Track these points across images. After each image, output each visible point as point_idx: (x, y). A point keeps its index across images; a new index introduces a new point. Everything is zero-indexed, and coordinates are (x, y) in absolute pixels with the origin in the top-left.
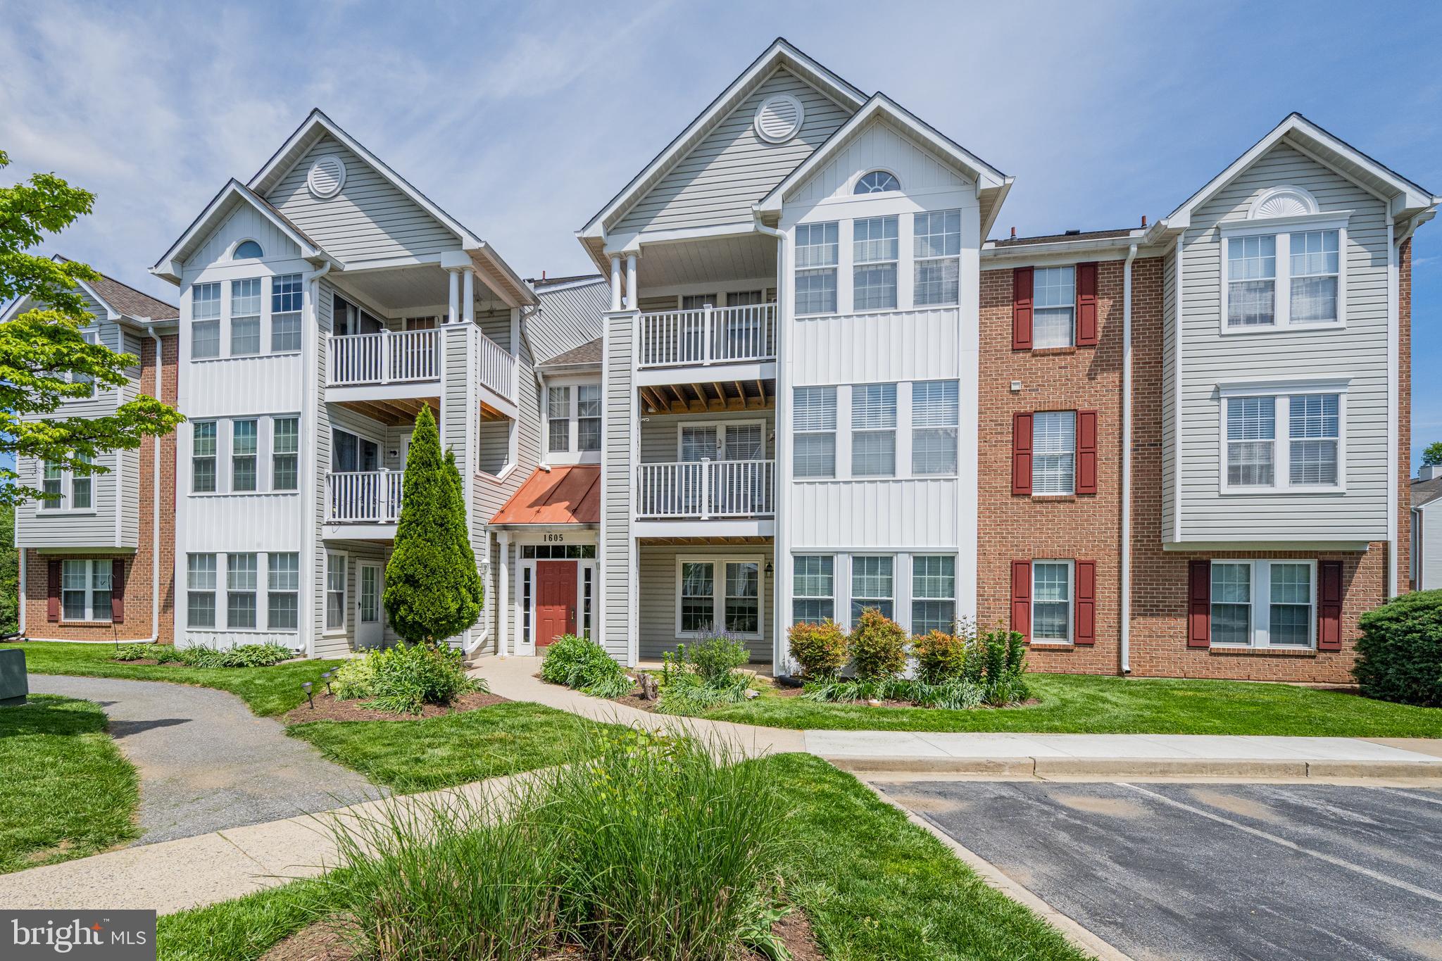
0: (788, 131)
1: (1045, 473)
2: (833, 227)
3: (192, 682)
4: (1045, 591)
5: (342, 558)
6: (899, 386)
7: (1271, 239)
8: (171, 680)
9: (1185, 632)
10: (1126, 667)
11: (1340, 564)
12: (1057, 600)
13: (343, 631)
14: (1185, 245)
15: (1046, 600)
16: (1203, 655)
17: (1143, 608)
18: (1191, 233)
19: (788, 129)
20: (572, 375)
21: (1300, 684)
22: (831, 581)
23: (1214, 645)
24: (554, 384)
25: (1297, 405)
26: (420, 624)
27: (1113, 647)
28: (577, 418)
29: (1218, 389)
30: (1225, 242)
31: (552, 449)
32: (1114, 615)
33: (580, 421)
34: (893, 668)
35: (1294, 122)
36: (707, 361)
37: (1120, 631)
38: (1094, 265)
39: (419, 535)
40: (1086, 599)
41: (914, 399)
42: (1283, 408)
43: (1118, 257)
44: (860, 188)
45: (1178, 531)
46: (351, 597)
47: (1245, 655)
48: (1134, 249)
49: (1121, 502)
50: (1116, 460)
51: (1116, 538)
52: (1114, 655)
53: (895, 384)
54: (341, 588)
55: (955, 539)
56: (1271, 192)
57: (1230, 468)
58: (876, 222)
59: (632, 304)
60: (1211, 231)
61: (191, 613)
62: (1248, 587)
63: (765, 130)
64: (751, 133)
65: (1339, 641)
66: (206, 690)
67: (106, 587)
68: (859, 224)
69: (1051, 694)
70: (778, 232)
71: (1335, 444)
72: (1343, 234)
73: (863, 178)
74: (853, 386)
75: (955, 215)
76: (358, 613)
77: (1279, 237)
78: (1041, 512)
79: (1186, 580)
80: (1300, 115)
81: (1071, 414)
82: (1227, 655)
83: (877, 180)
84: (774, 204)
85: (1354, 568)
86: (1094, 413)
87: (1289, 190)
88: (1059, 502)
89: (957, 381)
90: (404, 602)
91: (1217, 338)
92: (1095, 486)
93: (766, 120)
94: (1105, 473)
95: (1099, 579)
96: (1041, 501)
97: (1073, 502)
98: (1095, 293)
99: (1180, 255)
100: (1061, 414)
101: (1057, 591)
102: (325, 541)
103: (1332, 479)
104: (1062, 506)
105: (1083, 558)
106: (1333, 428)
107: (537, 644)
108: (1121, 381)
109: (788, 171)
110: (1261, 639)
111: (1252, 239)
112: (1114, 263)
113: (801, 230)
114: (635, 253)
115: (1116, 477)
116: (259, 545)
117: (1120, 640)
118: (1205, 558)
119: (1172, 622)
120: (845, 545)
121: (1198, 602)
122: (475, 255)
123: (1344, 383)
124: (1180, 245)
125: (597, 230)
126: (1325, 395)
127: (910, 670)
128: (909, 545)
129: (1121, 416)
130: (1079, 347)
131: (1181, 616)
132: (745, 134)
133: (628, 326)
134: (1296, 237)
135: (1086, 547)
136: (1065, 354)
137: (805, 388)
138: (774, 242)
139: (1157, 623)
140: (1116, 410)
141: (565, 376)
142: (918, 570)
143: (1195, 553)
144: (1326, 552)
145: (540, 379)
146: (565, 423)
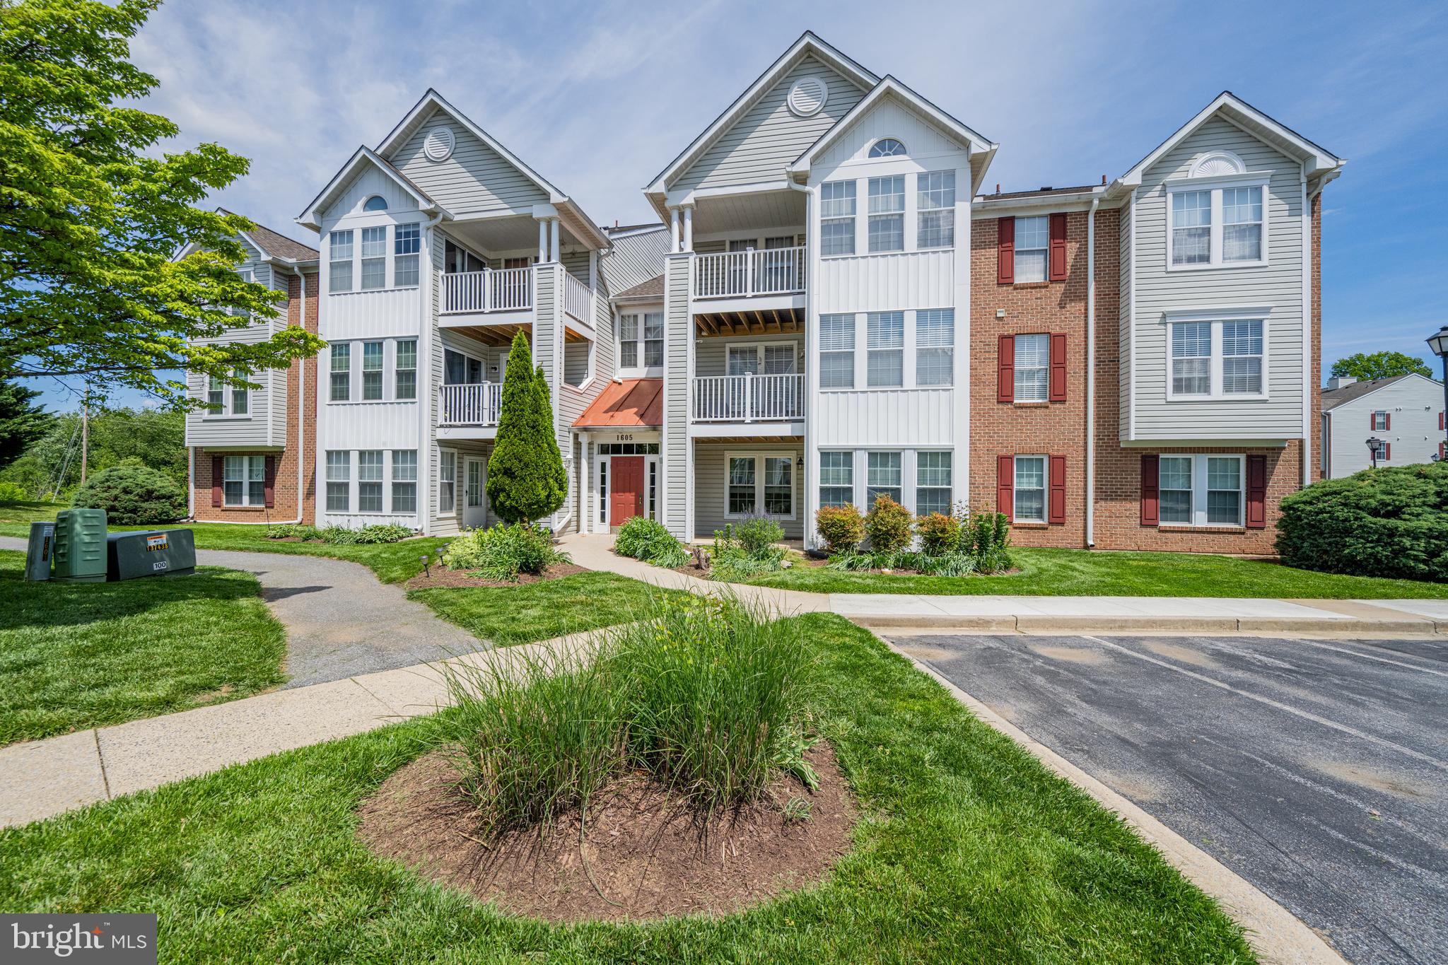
0: (815, 107)
1: (1025, 384)
2: (852, 184)
3: (331, 556)
4: (1025, 480)
5: (452, 455)
6: (905, 313)
7: (1208, 193)
8: (313, 554)
9: (1138, 513)
10: (1090, 542)
11: (1264, 457)
12: (1034, 487)
13: (453, 514)
14: (1138, 198)
15: (1026, 487)
16: (1153, 531)
17: (1104, 494)
18: (1143, 189)
19: (814, 105)
20: (640, 305)
21: (1232, 556)
22: (850, 472)
23: (1162, 524)
24: (625, 312)
25: (1228, 328)
26: (516, 508)
27: (1080, 525)
28: (644, 340)
29: (1164, 316)
30: (1170, 196)
31: (623, 365)
32: (1080, 500)
33: (646, 342)
34: (901, 543)
35: (1226, 99)
36: (750, 294)
37: (1085, 513)
38: (1064, 215)
39: (515, 436)
40: (1058, 487)
41: (918, 324)
42: (1217, 331)
43: (1083, 209)
44: (873, 153)
45: (1133, 431)
46: (460, 486)
47: (1187, 532)
48: (1096, 202)
49: (1086, 407)
50: (1082, 374)
51: (1082, 437)
52: (1081, 532)
53: (902, 312)
54: (452, 479)
55: (951, 437)
56: (1208, 155)
57: (1175, 380)
58: (886, 180)
59: (688, 247)
60: (1159, 188)
61: (329, 500)
62: (1190, 476)
63: (796, 106)
64: (785, 108)
65: (1263, 520)
66: (341, 563)
67: (260, 479)
68: (873, 182)
69: (1030, 564)
70: (807, 188)
71: (1259, 360)
72: (1266, 189)
73: (877, 144)
74: (868, 313)
75: (951, 175)
76: (466, 500)
77: (1214, 193)
78: (1021, 416)
79: (1139, 472)
80: (1230, 93)
81: (1046, 336)
82: (1173, 532)
83: (888, 146)
84: (803, 166)
85: (1275, 461)
86: (1064, 336)
87: (1222, 154)
88: (1036, 408)
89: (953, 309)
90: (503, 490)
91: (1164, 274)
92: (1065, 394)
93: (797, 98)
94: (1073, 383)
95: (1069, 471)
96: (1021, 407)
97: (1047, 407)
98: (1064, 238)
99: (1134, 207)
100: (1037, 336)
101: (1035, 480)
102: (439, 441)
103: (1257, 388)
104: (1038, 411)
105: (1056, 454)
106: (1258, 348)
107: (611, 524)
108: (1086, 309)
109: (815, 139)
110: (1200, 519)
111: (1192, 194)
112: (1080, 213)
113: (826, 187)
114: (690, 206)
115: (1082, 387)
116: (384, 444)
117: (1085, 520)
118: (1154, 453)
119: (1128, 505)
120: (862, 443)
121: (1149, 489)
122: (560, 208)
123: (1267, 310)
124: (1133, 199)
125: (660, 187)
126: (1251, 320)
127: (915, 545)
128: (914, 443)
129: (1086, 337)
130: (1052, 282)
131: (1135, 500)
132: (780, 109)
133: (685, 265)
134: (1228, 192)
135: (1058, 444)
136: (1040, 287)
137: (829, 315)
138: (804, 196)
139: (1116, 506)
140: (1082, 333)
141: (634, 305)
142: (921, 464)
143: (1146, 449)
144: (1252, 448)
145: (614, 309)
146: (634, 344)
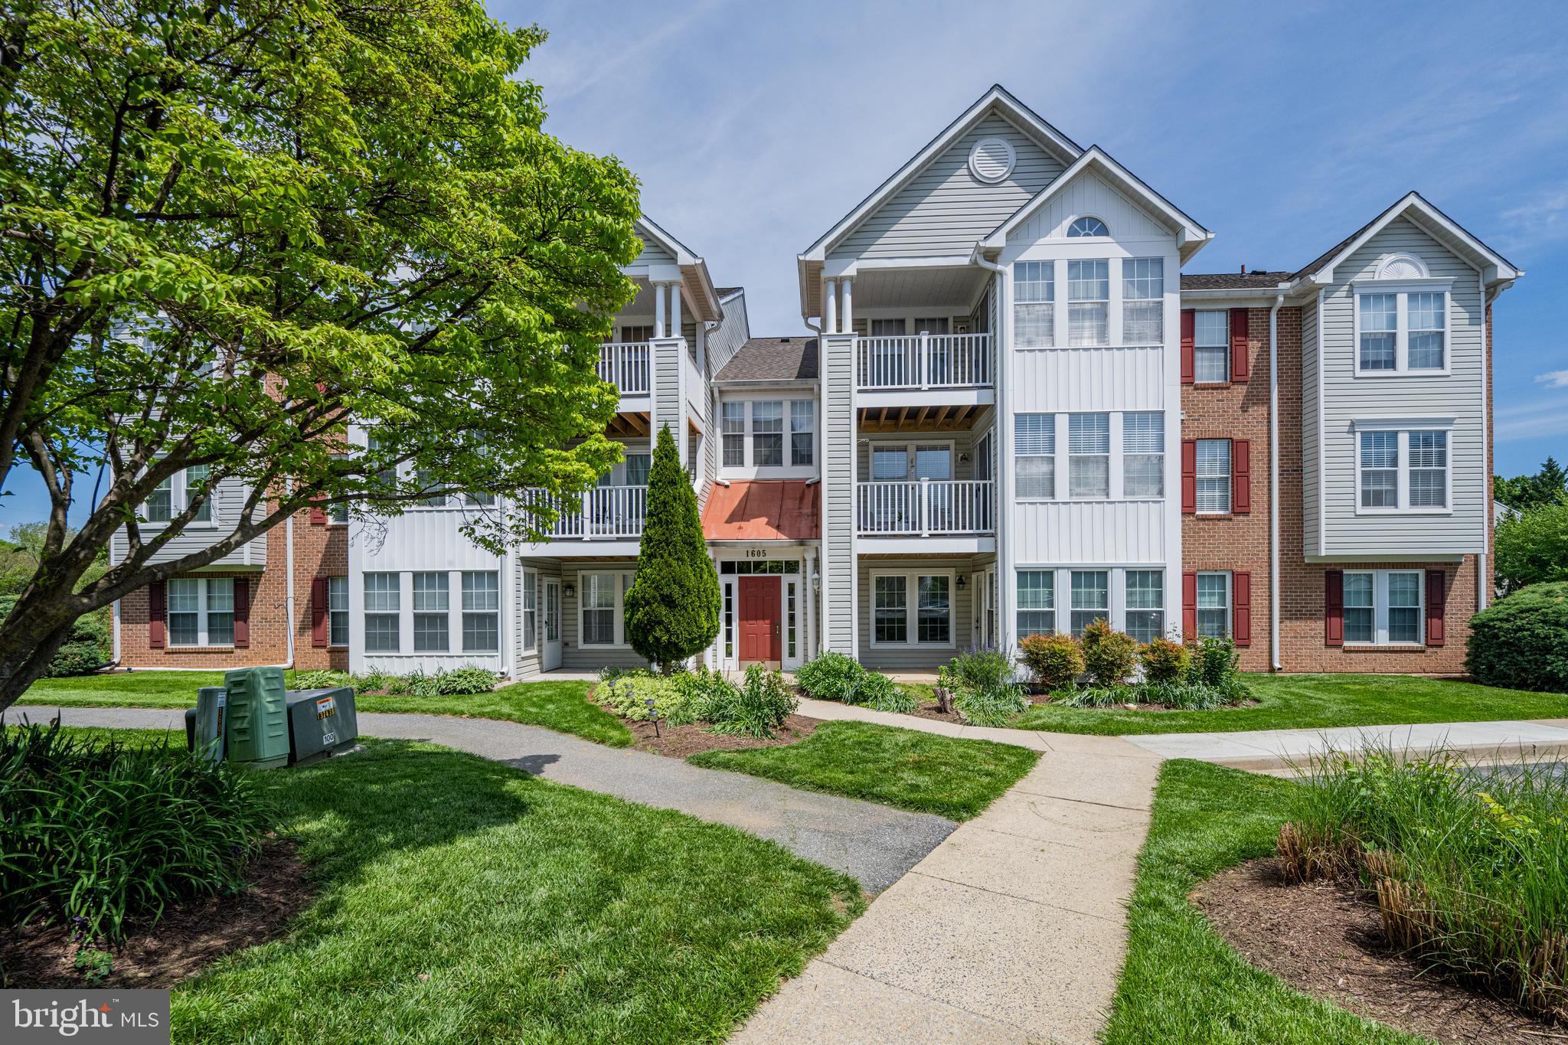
0: (1001, 173)
1: (1205, 494)
2: (1049, 265)
4: (1207, 599)
5: (533, 575)
6: (1111, 415)
7: (1392, 297)
9: (1323, 633)
10: (1277, 665)
11: (1443, 573)
12: (1216, 607)
13: (535, 652)
14: (1326, 298)
15: (1207, 607)
16: (1338, 652)
17: (1291, 613)
18: (1330, 289)
19: (1001, 171)
20: (747, 391)
21: (1414, 675)
22: (1051, 594)
23: (1346, 644)
24: (728, 399)
25: (1414, 437)
27: (1266, 647)
28: (752, 433)
29: (1353, 424)
30: (1357, 297)
31: (726, 464)
32: (1265, 620)
33: (755, 436)
35: (1412, 200)
36: (925, 386)
37: (1271, 633)
38: (1246, 311)
39: (670, 554)
40: (1242, 604)
41: (1125, 428)
42: (1404, 440)
43: (1265, 305)
44: (1072, 233)
45: (1323, 546)
46: (540, 615)
47: (1370, 652)
48: (1281, 299)
49: (1270, 520)
50: (1266, 484)
51: (1266, 552)
52: (1266, 654)
53: (1108, 413)
54: (533, 607)
55: (1163, 555)
56: (1393, 257)
57: (1364, 492)
58: (1088, 264)
59: (848, 328)
60: (1346, 288)
62: (1371, 593)
63: (979, 170)
64: (966, 172)
65: (1442, 638)
67: (226, 609)
68: (1073, 265)
70: (999, 267)
71: (1444, 472)
72: (1448, 296)
73: (1076, 222)
74: (1070, 414)
75: (1160, 261)
76: (545, 631)
77: (1399, 296)
78: (1204, 529)
79: (1324, 589)
80: (1417, 194)
81: (1226, 441)
82: (1357, 652)
83: (1092, 226)
84: (998, 241)
85: (1453, 576)
86: (1247, 442)
87: (1407, 257)
88: (1219, 520)
89: (1163, 412)
91: (1352, 380)
92: (1248, 506)
93: (979, 160)
94: (1257, 494)
95: (1253, 589)
96: (1204, 519)
97: (1230, 520)
98: (1246, 335)
99: (1322, 307)
100: (1218, 441)
101: (1216, 598)
102: (522, 559)
103: (1442, 503)
104: (1221, 524)
105: (1239, 570)
106: (1442, 460)
107: (741, 659)
108: (1269, 414)
109: (1014, 210)
110: (1382, 638)
111: (1378, 297)
112: (1261, 310)
113: (1019, 267)
114: (851, 278)
115: (1265, 498)
116: (451, 563)
117: (1271, 641)
118: (1338, 568)
119: (1313, 625)
120: (1065, 561)
121: (1334, 606)
122: (689, 273)
123: (1450, 421)
124: (1321, 298)
125: (818, 254)
126: (1436, 431)
128: (1122, 561)
129: (1270, 444)
130: (1233, 382)
131: (1320, 619)
132: (959, 172)
133: (847, 349)
134: (1412, 297)
135: (1242, 559)
136: (1222, 388)
137: (1025, 415)
138: (993, 275)
139: (1301, 626)
140: (1265, 439)
141: (741, 391)
143: (1330, 564)
144: (1431, 564)
145: (716, 394)
146: (740, 438)
